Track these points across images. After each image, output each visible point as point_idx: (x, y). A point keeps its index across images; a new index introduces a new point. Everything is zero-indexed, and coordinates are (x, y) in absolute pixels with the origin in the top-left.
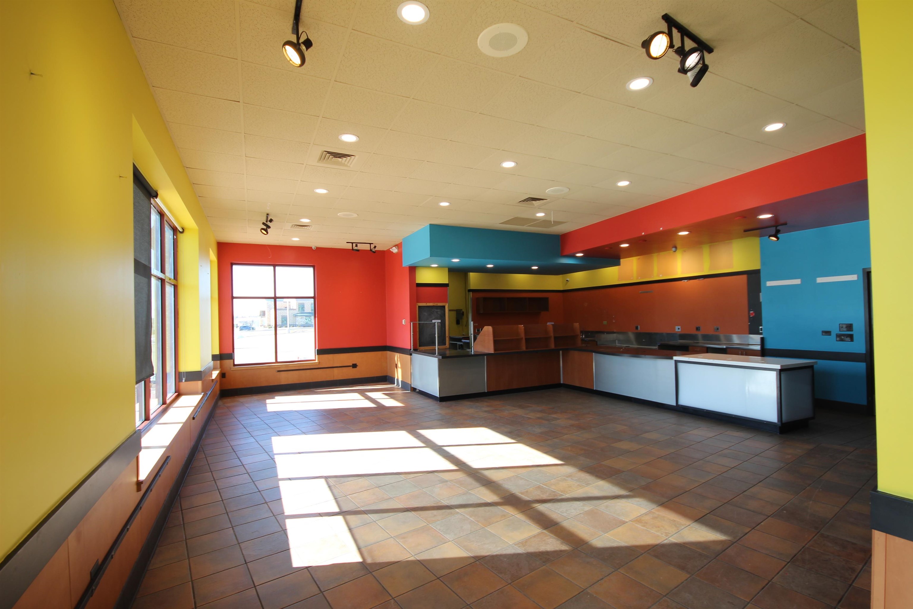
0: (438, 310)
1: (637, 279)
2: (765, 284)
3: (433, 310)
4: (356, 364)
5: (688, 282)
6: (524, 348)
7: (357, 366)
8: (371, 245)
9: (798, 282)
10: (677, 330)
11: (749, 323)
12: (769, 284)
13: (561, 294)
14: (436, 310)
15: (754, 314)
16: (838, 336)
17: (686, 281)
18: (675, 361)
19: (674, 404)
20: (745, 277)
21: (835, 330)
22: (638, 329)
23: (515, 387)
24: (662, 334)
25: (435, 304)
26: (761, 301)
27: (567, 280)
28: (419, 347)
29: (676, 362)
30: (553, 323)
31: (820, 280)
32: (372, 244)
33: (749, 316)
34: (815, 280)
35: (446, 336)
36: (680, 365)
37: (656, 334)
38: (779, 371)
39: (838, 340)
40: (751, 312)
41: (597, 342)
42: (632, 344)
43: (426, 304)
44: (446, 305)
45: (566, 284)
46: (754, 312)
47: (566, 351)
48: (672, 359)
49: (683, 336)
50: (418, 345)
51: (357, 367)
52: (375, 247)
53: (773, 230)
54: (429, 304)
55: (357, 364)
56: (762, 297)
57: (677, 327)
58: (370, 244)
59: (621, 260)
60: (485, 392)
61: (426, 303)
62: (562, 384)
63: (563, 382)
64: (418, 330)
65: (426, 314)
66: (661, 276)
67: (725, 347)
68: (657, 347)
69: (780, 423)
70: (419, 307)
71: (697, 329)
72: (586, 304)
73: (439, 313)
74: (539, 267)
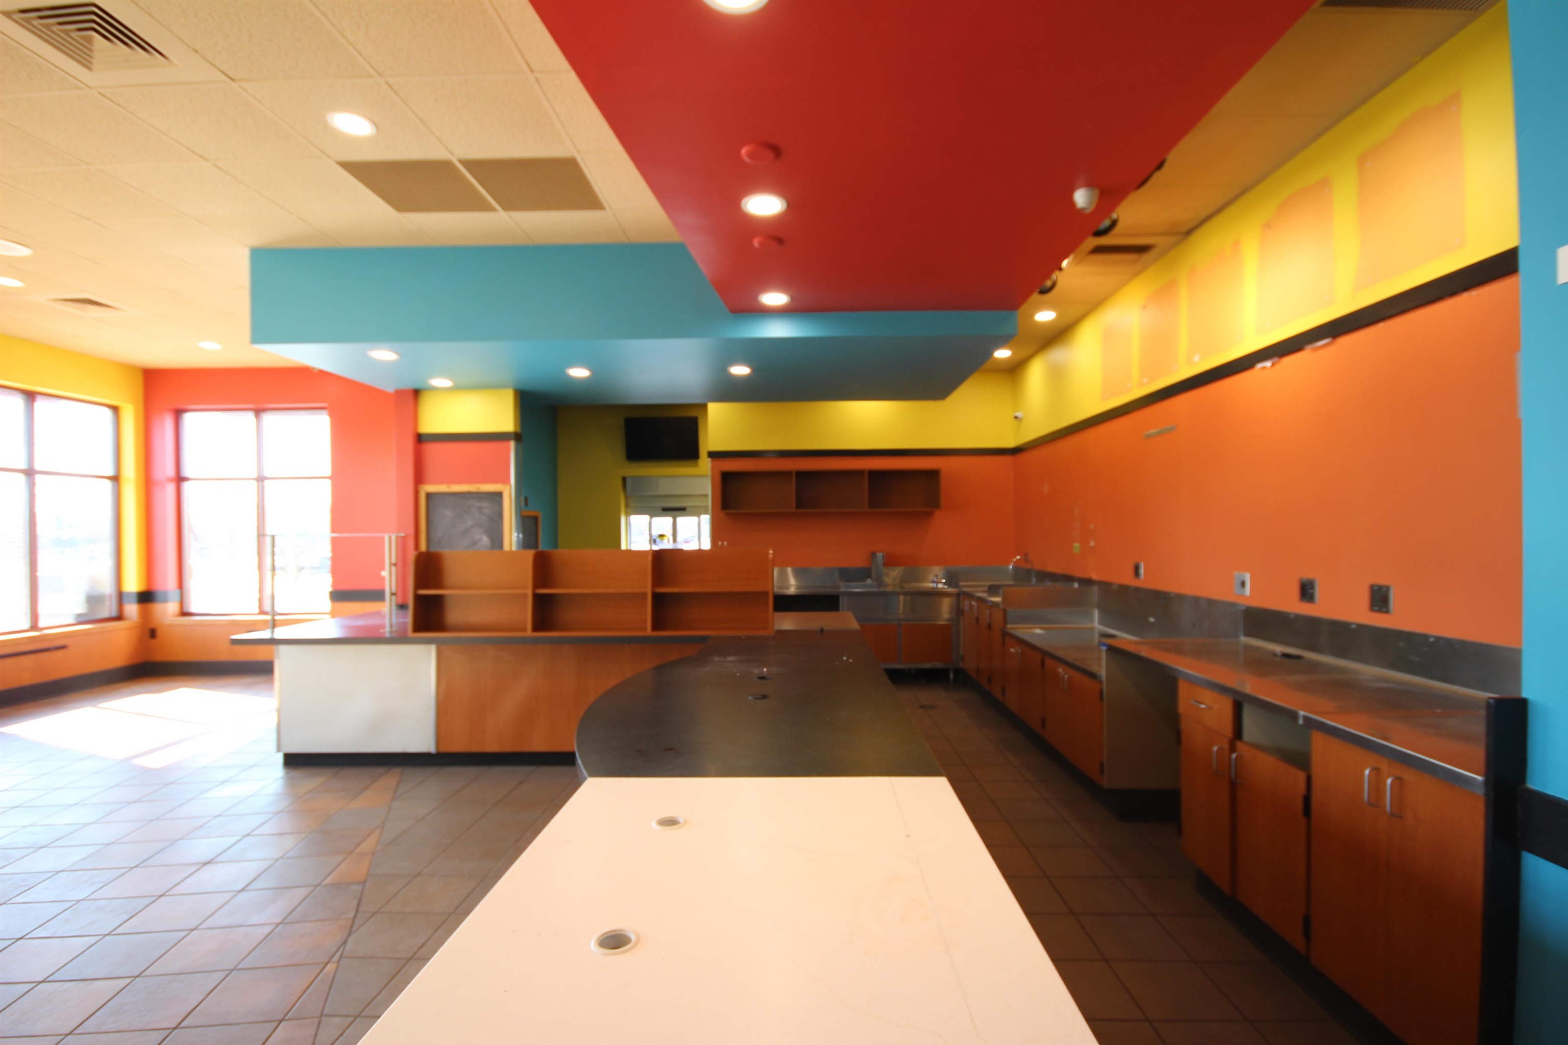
0: (484, 504)
3: (468, 503)
5: (1277, 365)
10: (1238, 590)
14: (478, 504)
17: (1268, 364)
25: (474, 488)
27: (1016, 418)
43: (450, 487)
44: (507, 490)
45: (1012, 429)
54: (455, 488)
57: (1238, 576)
60: (430, 754)
61: (447, 485)
65: (449, 514)
66: (1197, 358)
70: (428, 495)
71: (1306, 591)
72: (1046, 488)
73: (486, 511)
74: (754, 370)
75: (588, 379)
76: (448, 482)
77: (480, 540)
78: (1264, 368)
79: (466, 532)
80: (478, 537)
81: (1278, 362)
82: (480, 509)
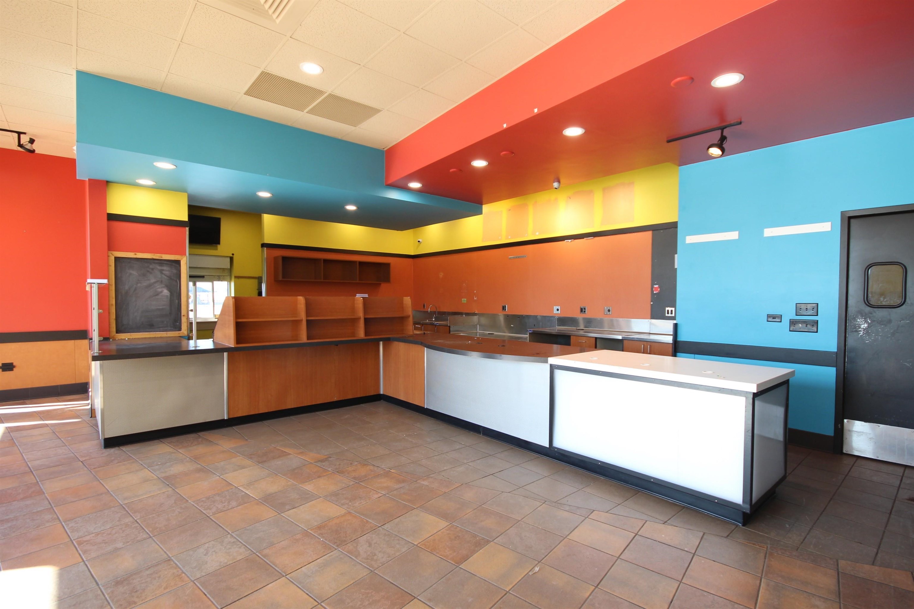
0: (165, 268)
1: (507, 238)
2: (685, 240)
3: (151, 267)
4: (12, 363)
5: (572, 242)
6: (303, 338)
7: (14, 367)
8: (22, 136)
9: (733, 235)
10: (555, 312)
11: (652, 303)
12: (690, 239)
13: (411, 260)
14: (159, 268)
15: (659, 289)
16: (793, 323)
17: (570, 241)
18: (551, 366)
19: (547, 445)
20: (649, 235)
21: (789, 314)
22: (506, 309)
23: (291, 404)
24: (536, 317)
25: (157, 256)
26: (676, 267)
27: (419, 241)
28: (117, 333)
29: (553, 368)
30: (366, 296)
31: (768, 232)
32: (25, 133)
33: (652, 291)
34: (763, 233)
35: (182, 315)
36: (559, 374)
37: (528, 317)
38: (751, 396)
39: (791, 330)
40: (655, 286)
41: (450, 327)
42: (499, 330)
43: (136, 254)
44: (182, 259)
45: (418, 246)
46: (659, 287)
47: (387, 341)
48: (546, 362)
49: (562, 321)
50: (114, 329)
51: (14, 369)
52: (32, 141)
53: (716, 136)
54: (140, 255)
55: (14, 364)
56: (679, 261)
57: (555, 308)
58: (19, 133)
59: (483, 206)
60: (223, 420)
61: (134, 253)
62: (381, 394)
63: (383, 392)
64: (113, 302)
65: (134, 273)
66: (537, 234)
67: (620, 337)
68: (528, 336)
69: (747, 506)
70: (116, 259)
71: (582, 310)
72: (441, 275)
73: (167, 273)
74: (358, 208)
75: (270, 198)
76: (135, 251)
77: (161, 292)
78: (568, 241)
79: (149, 286)
80: (160, 290)
81: (573, 241)
82: (161, 271)
